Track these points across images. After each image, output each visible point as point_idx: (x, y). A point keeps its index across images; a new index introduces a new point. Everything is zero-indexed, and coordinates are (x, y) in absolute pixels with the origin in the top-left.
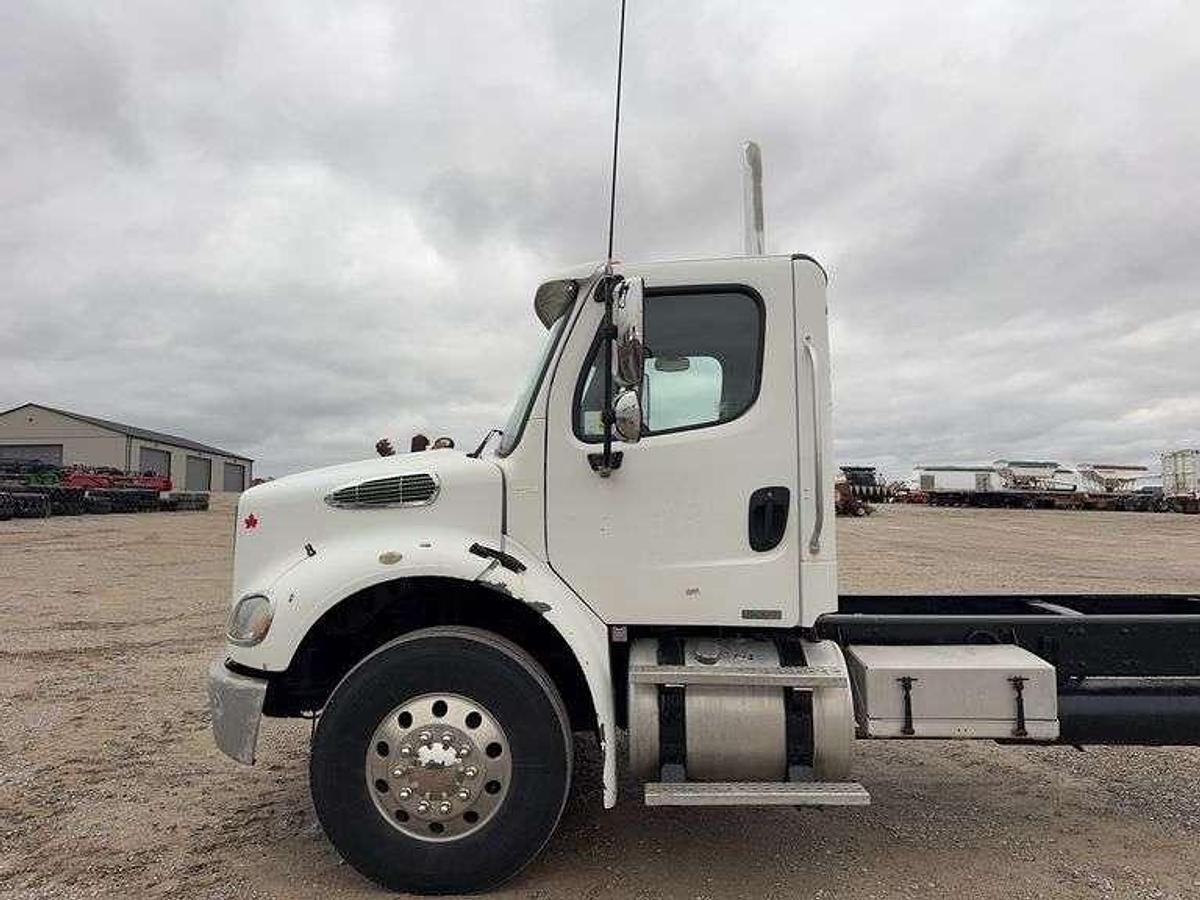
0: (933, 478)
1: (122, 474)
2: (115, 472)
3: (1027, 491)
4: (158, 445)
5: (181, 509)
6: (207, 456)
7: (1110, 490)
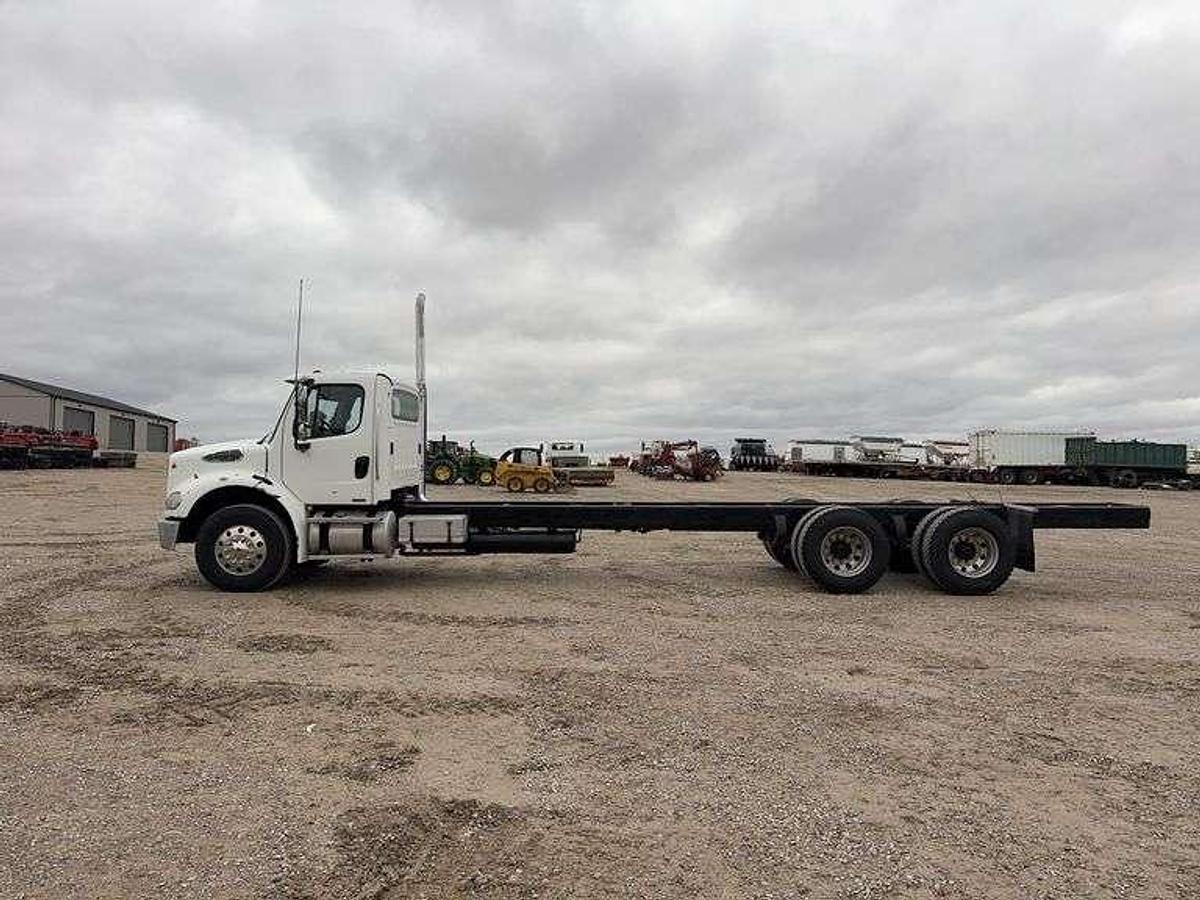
0: (801, 450)
1: (48, 433)
2: (43, 431)
3: (877, 463)
4: (81, 404)
5: (113, 467)
6: (131, 417)
7: (948, 463)
